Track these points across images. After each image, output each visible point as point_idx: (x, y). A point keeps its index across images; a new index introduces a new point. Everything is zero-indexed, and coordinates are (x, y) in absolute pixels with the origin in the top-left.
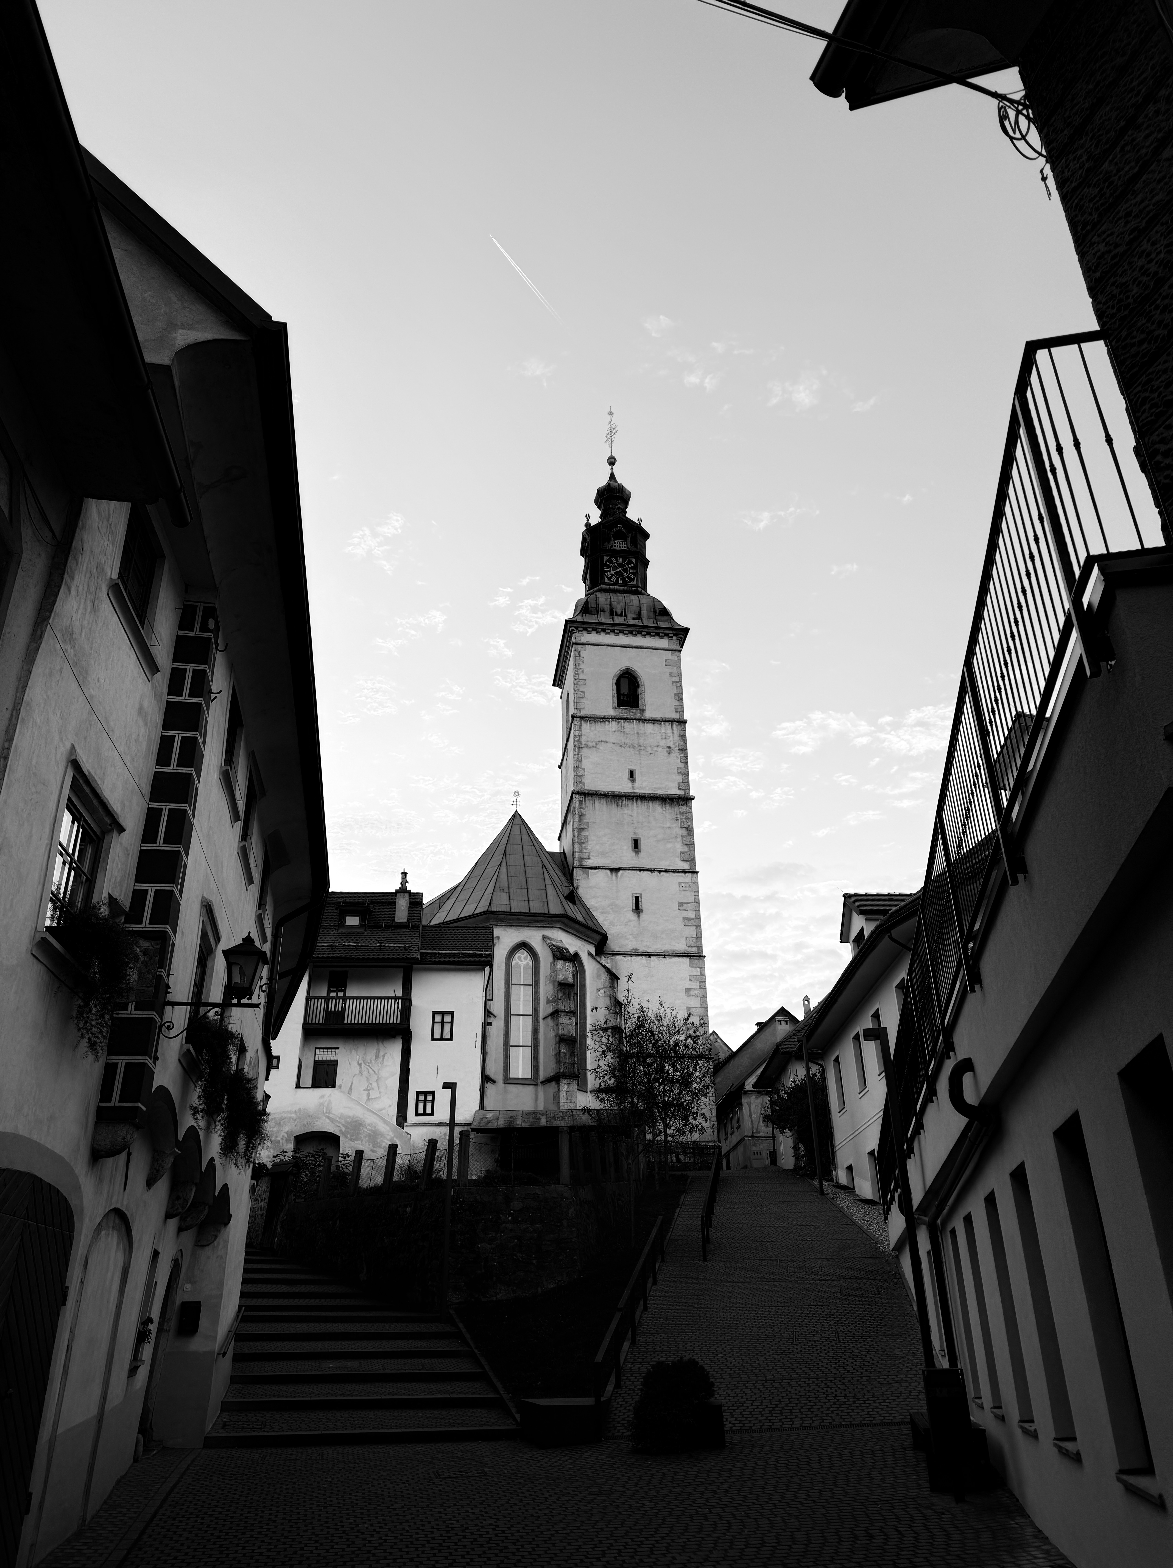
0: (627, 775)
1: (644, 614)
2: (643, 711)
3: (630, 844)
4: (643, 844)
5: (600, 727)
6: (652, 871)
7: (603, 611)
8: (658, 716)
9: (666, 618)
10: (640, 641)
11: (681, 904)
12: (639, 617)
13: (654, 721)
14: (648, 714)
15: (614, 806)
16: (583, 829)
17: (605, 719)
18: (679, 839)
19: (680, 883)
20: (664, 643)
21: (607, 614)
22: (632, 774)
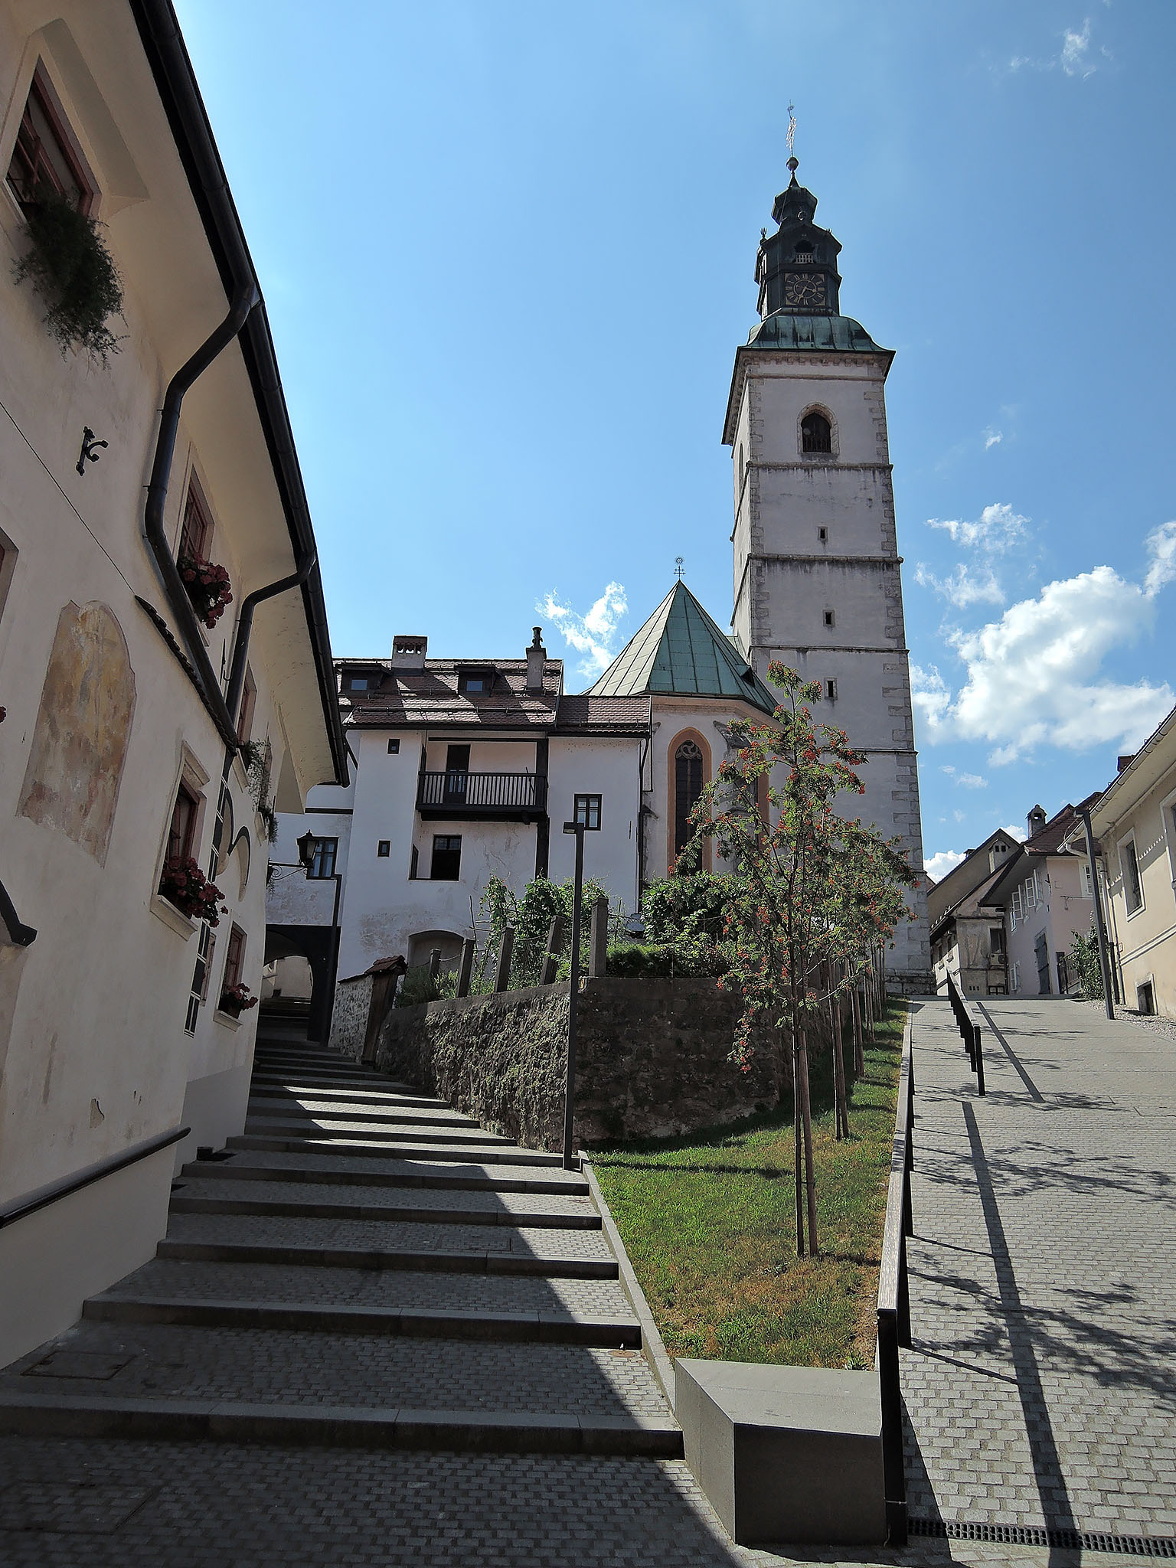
0: (817, 534)
1: (837, 337)
2: (836, 456)
3: (822, 619)
4: (837, 619)
5: (782, 477)
6: (850, 650)
7: (785, 336)
8: (855, 462)
9: (864, 341)
10: (830, 370)
11: (886, 690)
12: (831, 340)
13: (850, 468)
14: (842, 460)
15: (801, 572)
16: (762, 601)
17: (788, 467)
18: (884, 611)
19: (884, 665)
20: (861, 371)
21: (790, 340)
22: (823, 534)
